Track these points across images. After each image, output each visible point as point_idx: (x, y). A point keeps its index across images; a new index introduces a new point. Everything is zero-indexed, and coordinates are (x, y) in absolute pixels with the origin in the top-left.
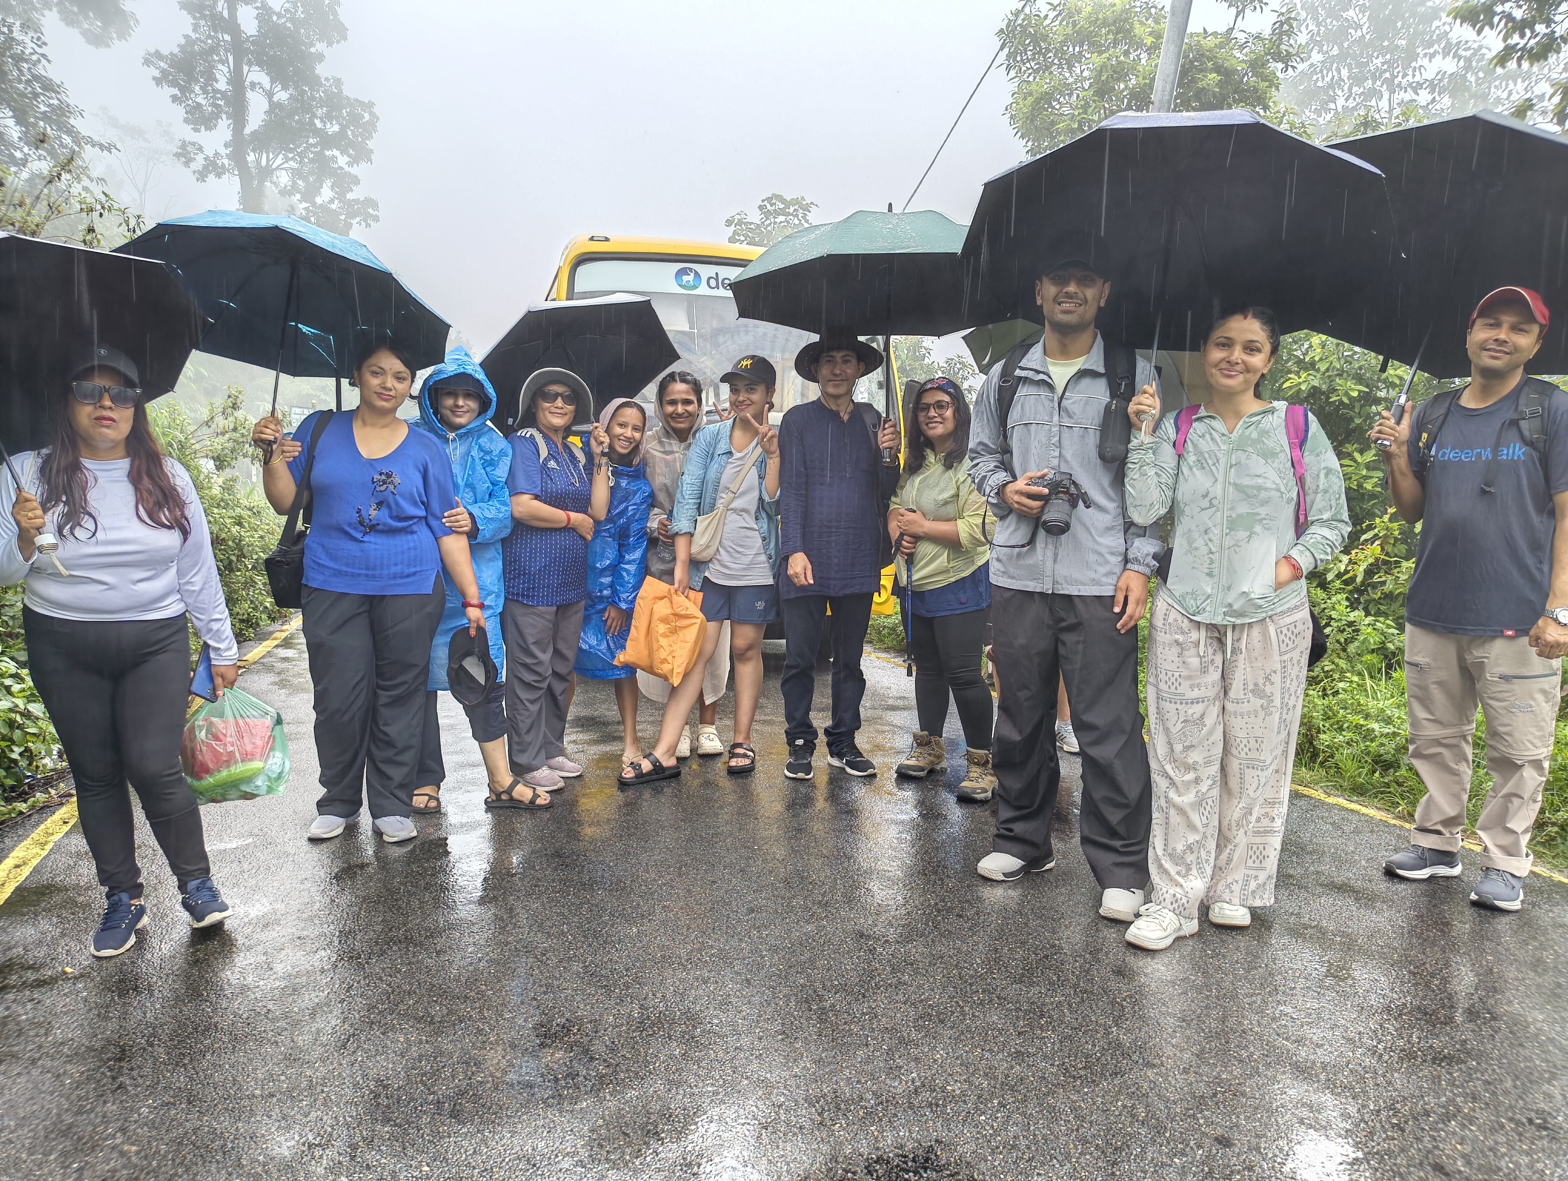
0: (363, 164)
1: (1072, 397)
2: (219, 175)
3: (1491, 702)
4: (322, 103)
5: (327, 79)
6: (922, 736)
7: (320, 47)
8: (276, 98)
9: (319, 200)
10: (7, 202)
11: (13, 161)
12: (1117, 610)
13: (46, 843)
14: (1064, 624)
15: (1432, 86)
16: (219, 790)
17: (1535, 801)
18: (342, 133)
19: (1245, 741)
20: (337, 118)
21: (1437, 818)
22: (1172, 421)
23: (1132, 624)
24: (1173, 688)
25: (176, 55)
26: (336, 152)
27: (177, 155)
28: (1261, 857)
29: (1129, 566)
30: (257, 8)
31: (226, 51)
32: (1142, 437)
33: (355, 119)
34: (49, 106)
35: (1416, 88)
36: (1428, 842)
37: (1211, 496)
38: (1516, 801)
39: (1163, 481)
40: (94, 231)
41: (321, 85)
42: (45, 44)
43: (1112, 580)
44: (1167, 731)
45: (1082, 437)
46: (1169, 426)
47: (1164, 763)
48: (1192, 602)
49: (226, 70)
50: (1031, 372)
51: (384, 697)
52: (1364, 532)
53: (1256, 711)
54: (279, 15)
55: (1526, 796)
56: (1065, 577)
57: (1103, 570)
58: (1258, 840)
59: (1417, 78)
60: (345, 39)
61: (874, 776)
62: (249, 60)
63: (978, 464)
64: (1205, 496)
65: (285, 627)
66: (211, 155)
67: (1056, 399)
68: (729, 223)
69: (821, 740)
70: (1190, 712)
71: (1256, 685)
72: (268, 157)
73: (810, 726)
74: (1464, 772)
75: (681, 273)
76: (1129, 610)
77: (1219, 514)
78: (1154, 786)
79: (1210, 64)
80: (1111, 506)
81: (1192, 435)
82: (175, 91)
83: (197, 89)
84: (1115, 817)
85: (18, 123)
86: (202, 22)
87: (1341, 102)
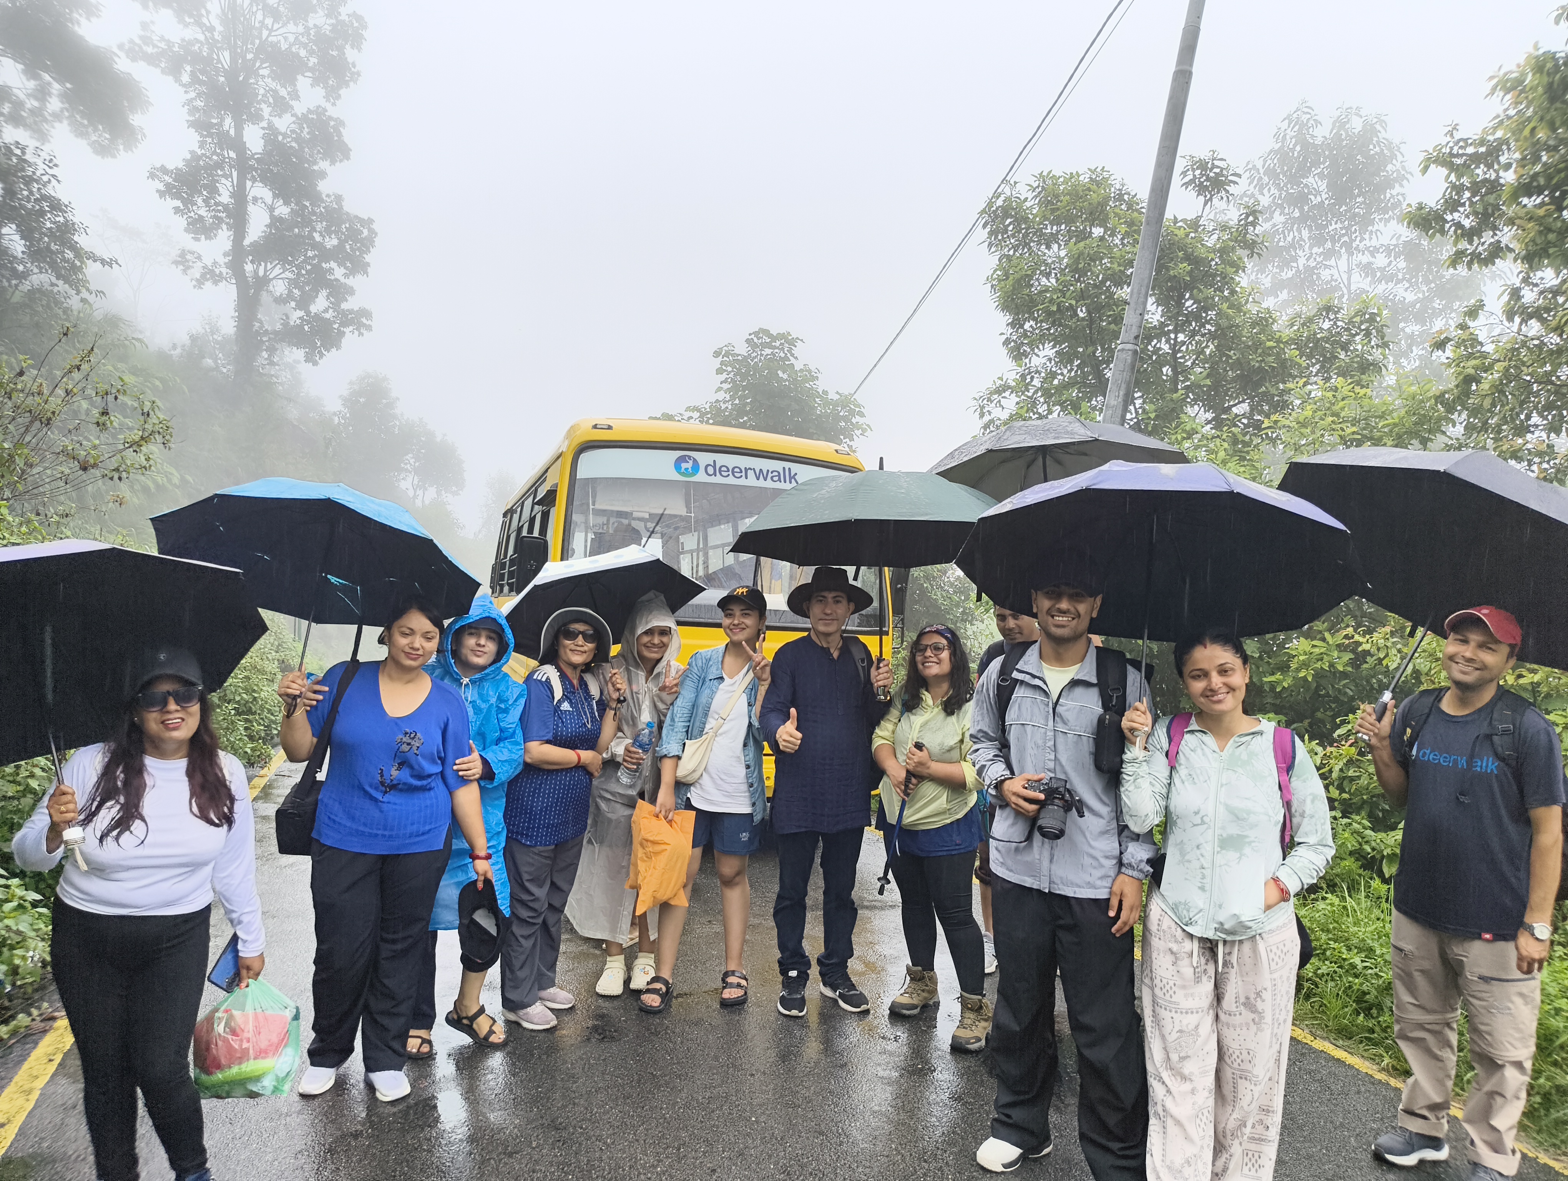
0: (359, 277)
1: (1066, 705)
2: (216, 283)
3: (1470, 999)
4: (322, 217)
5: (328, 196)
6: (915, 972)
7: (323, 165)
8: (276, 213)
9: (313, 309)
10: (27, 391)
11: (15, 274)
12: (1112, 914)
13: (29, 1092)
14: (1061, 922)
15: (1388, 251)
16: (227, 1088)
17: (1518, 1098)
18: (340, 247)
19: (1237, 1052)
20: (336, 233)
21: (1422, 1102)
22: (1165, 730)
23: (1127, 928)
24: (1168, 996)
25: (181, 170)
26: (333, 264)
27: (176, 263)
28: (1257, 1166)
29: (1123, 870)
30: (263, 128)
31: (231, 167)
32: (1134, 753)
33: (353, 234)
34: (55, 223)
35: (1373, 252)
36: (1415, 1126)
37: (1202, 814)
38: (1499, 1099)
39: (1157, 790)
40: (107, 414)
41: (323, 201)
42: (56, 165)
43: (1107, 883)
44: (1163, 1037)
45: (1076, 743)
46: (1161, 732)
47: (1161, 1070)
48: (1185, 912)
49: (229, 184)
50: (1028, 676)
51: (386, 950)
52: (1339, 727)
53: (1247, 1024)
54: (285, 135)
55: (1508, 1095)
56: (1061, 878)
57: (1098, 873)
58: (1253, 1146)
59: (1374, 242)
60: (348, 158)
61: (867, 1012)
62: (253, 176)
63: (977, 750)
64: (1196, 813)
65: (262, 772)
66: (209, 264)
67: (1051, 705)
68: (717, 354)
69: (814, 971)
70: (1185, 1022)
71: (1247, 998)
72: (266, 266)
73: (803, 956)
74: (1449, 1059)
75: (680, 460)
76: (1124, 915)
77: (1210, 832)
78: (1151, 1090)
79: (1181, 254)
80: (1104, 810)
81: (1183, 747)
82: (178, 203)
83: (200, 201)
84: (1112, 1119)
85: (23, 238)
86: (209, 140)
87: (1302, 261)
